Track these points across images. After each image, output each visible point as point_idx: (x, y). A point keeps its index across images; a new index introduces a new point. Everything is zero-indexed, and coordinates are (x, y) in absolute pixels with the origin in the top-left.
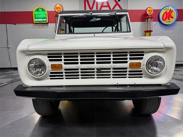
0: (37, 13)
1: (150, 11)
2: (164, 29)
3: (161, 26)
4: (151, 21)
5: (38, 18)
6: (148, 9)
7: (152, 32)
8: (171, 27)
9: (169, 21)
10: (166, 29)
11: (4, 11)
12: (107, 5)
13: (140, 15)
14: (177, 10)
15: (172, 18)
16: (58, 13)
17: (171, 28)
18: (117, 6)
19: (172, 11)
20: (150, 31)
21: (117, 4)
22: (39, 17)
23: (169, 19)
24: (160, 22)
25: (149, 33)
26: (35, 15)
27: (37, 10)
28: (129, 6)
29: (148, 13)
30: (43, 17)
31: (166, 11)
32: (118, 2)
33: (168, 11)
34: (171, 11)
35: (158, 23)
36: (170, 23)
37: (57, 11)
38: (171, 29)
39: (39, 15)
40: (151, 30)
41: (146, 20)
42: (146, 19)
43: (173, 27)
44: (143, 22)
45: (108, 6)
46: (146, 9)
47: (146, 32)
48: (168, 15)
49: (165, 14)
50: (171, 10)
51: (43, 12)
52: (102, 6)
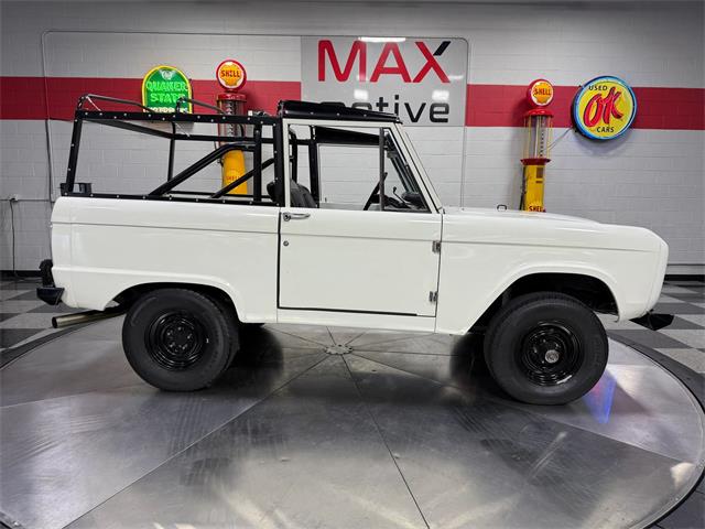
0: (154, 86)
1: (542, 91)
2: (591, 152)
3: (580, 142)
4: (546, 125)
5: (158, 104)
6: (538, 84)
7: (547, 164)
8: (616, 146)
9: (606, 126)
10: (595, 154)
11: (39, 75)
12: (397, 66)
13: (510, 104)
14: (633, 89)
15: (618, 116)
16: (229, 92)
17: (612, 153)
18: (432, 70)
19: (619, 93)
20: (543, 161)
21: (431, 64)
22: (161, 100)
23: (607, 121)
24: (578, 130)
25: (536, 166)
26: (148, 92)
27: (156, 77)
28: (471, 72)
29: (535, 100)
30: (175, 101)
31: (598, 92)
32: (435, 57)
33: (605, 95)
34: (614, 95)
35: (571, 132)
36: (609, 135)
37: (223, 83)
38: (614, 156)
39: (160, 92)
40: (544, 157)
41: (530, 123)
42: (527, 117)
43: (619, 149)
44: (520, 128)
45: (402, 70)
46: (528, 84)
47: (528, 162)
48: (606, 108)
49: (595, 103)
50: (613, 89)
51: (176, 83)
52: (380, 70)
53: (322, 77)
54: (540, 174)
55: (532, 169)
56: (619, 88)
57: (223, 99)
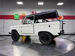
57: (23, 17)
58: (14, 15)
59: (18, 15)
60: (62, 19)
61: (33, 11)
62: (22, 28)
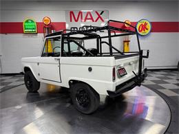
6: (126, 21)
7: (130, 42)
8: (146, 37)
14: (151, 22)
15: (147, 29)
18: (99, 19)
21: (99, 17)
23: (144, 31)
26: (25, 26)
27: (27, 21)
29: (126, 25)
30: (32, 28)
33: (143, 24)
37: (45, 23)
44: (122, 33)
45: (92, 19)
48: (144, 27)
49: (141, 26)
50: (145, 22)
53: (71, 21)
54: (128, 45)
55: (126, 43)
56: (147, 22)
57: (45, 27)
58: (22, 23)
59: (32, 21)
60: (147, 32)
61: (72, 10)
62: (38, 64)
